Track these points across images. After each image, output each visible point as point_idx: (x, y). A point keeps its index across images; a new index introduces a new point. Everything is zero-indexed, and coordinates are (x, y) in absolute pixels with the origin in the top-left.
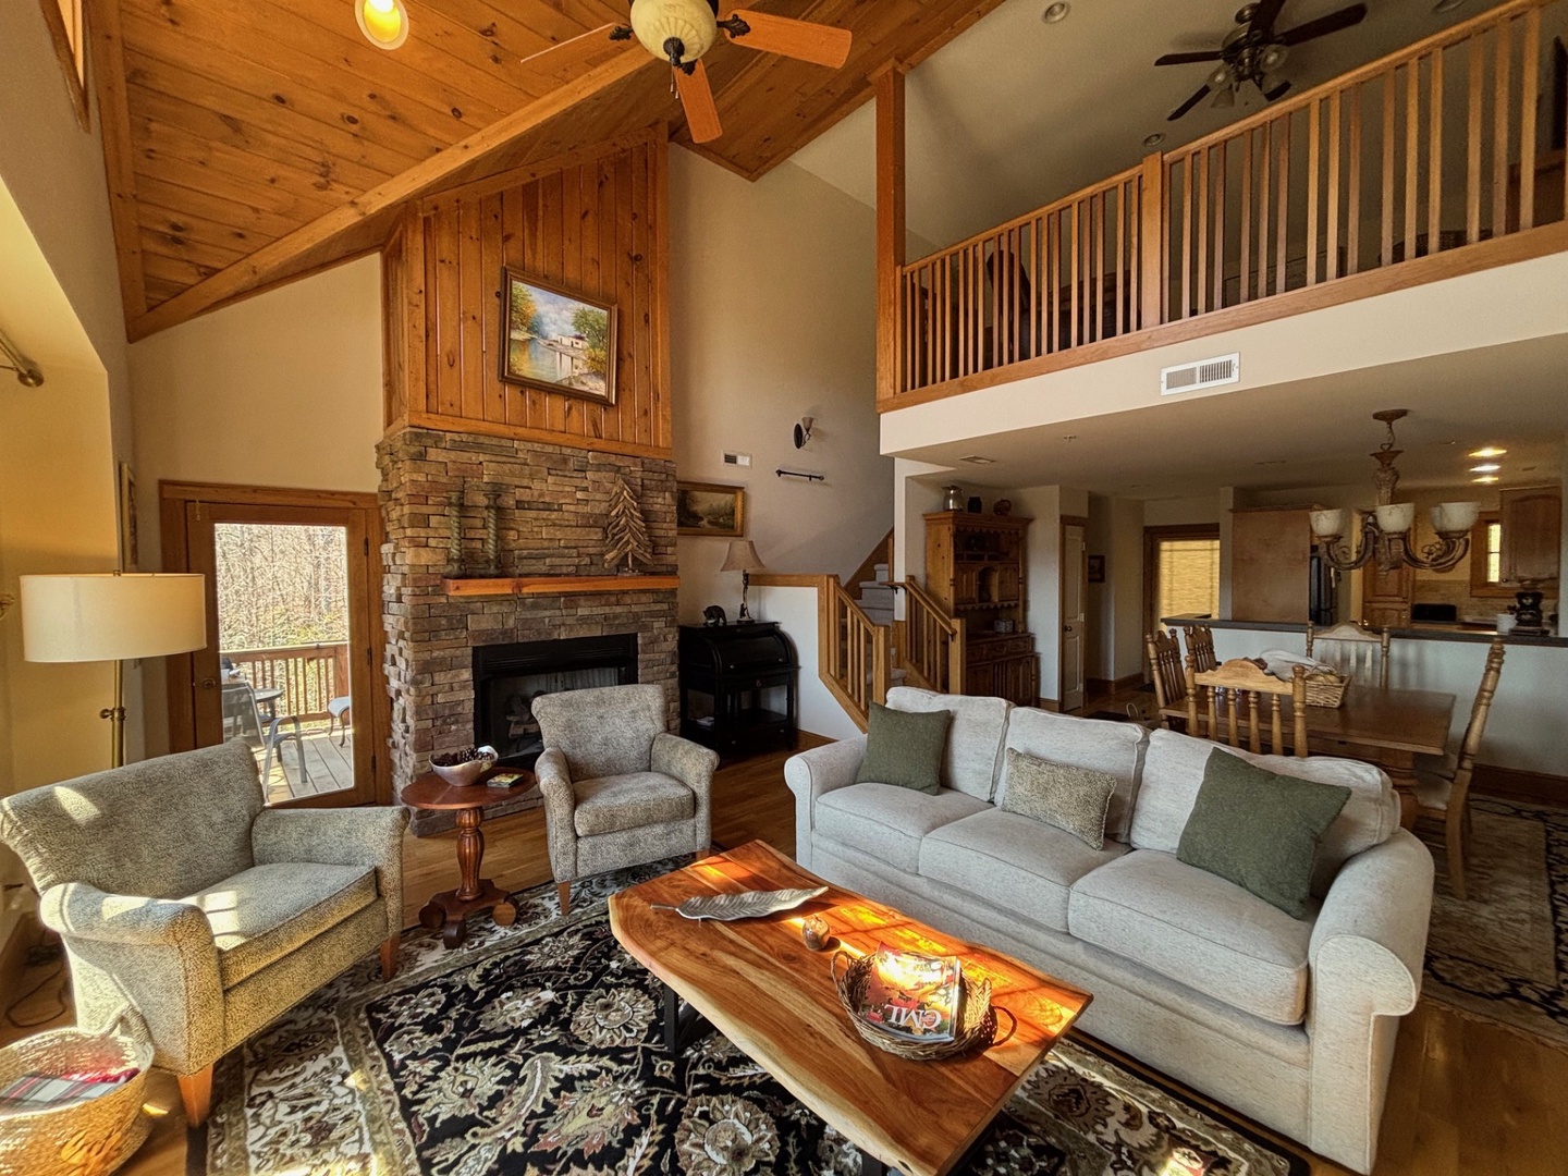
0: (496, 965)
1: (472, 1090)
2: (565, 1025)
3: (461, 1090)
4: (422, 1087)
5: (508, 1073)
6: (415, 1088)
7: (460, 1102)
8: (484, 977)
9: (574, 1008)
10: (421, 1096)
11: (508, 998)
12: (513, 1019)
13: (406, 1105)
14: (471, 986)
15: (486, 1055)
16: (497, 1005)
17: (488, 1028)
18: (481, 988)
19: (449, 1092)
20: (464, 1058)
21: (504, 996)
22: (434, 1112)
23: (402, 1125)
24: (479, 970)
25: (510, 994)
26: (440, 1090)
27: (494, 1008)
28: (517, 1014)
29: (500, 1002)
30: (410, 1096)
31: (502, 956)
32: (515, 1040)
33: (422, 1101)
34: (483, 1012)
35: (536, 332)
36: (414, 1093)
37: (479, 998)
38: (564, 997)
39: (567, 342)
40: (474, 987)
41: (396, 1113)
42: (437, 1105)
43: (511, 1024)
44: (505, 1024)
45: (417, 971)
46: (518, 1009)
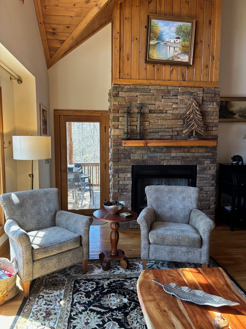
0: (114, 281)
1: (89, 323)
2: (126, 314)
3: (86, 321)
4: (77, 314)
5: (101, 323)
6: (75, 313)
7: (84, 325)
8: (109, 285)
9: (132, 309)
10: (75, 317)
11: (113, 295)
12: (111, 304)
13: (71, 318)
14: (104, 286)
15: (98, 313)
16: (109, 297)
17: (102, 304)
18: (107, 288)
19: (82, 320)
20: (92, 311)
21: (112, 294)
22: (76, 325)
23: (67, 324)
24: (109, 282)
25: (114, 294)
26: (80, 318)
27: (107, 297)
28: (113, 303)
29: (110, 296)
30: (72, 315)
31: (118, 279)
32: (108, 312)
33: (74, 319)
34: (103, 297)
35: (160, 40)
36: (74, 315)
37: (104, 291)
38: (130, 304)
39: (172, 41)
40: (105, 286)
41: (67, 319)
42: (78, 323)
43: (110, 305)
44: (108, 305)
45: (92, 274)
46: (114, 301)
